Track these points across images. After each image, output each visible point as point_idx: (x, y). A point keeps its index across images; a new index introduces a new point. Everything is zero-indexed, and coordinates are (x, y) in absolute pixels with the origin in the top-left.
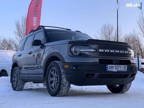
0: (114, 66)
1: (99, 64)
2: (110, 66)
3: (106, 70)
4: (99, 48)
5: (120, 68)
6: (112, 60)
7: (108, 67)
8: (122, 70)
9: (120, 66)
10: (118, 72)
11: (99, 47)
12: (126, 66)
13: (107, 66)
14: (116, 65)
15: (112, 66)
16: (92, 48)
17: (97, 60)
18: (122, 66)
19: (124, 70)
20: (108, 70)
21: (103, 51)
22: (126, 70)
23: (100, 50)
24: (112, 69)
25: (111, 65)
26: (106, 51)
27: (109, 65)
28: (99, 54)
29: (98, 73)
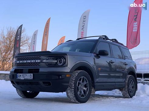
0: (22, 74)
5: (26, 76)
6: (23, 69)
7: (17, 76)
8: (28, 78)
9: (26, 74)
10: (24, 80)
12: (32, 74)
14: (23, 74)
18: (28, 74)
19: (30, 78)
20: (17, 78)
22: (32, 78)
24: (20, 77)
25: (19, 74)
28: (17, 65)
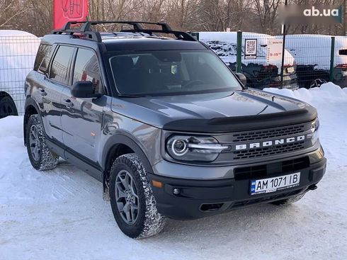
0: (270, 180)
2: (260, 182)
3: (249, 192)
4: (237, 142)
5: (283, 181)
6: (265, 165)
7: (254, 186)
8: (288, 184)
9: (283, 177)
10: (278, 191)
11: (236, 138)
12: (299, 174)
13: (253, 184)
14: (274, 178)
15: (265, 180)
16: (219, 143)
18: (288, 176)
19: (292, 183)
20: (254, 191)
21: (244, 147)
22: (298, 182)
24: (265, 187)
25: (262, 181)
26: (252, 146)
27: (257, 181)
28: (236, 155)
29: (232, 202)
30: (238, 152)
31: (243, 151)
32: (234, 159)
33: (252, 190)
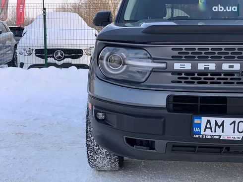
0: (228, 120)
1: (166, 112)
2: (209, 121)
3: (191, 133)
4: (176, 58)
7: (199, 125)
11: (176, 53)
13: (197, 121)
14: (237, 120)
15: (220, 120)
17: (159, 100)
20: (199, 133)
21: (188, 67)
23: (177, 66)
25: (213, 120)
28: (176, 78)
29: (166, 142)
30: (179, 73)
31: (188, 73)
32: (173, 82)
33: (196, 130)
